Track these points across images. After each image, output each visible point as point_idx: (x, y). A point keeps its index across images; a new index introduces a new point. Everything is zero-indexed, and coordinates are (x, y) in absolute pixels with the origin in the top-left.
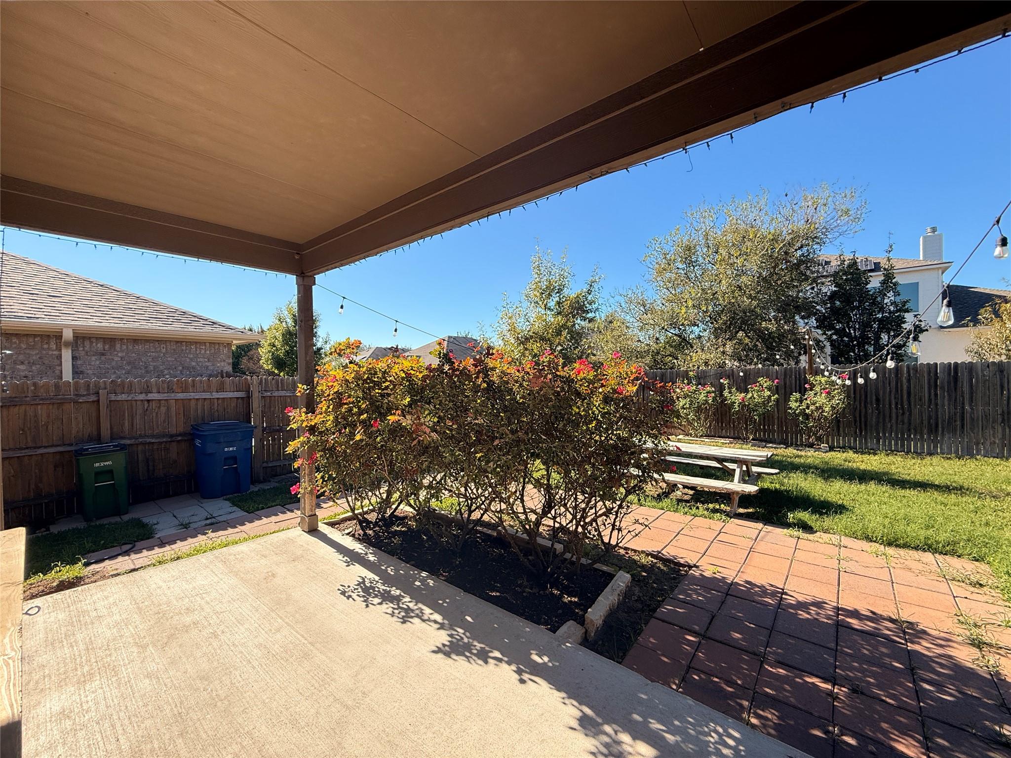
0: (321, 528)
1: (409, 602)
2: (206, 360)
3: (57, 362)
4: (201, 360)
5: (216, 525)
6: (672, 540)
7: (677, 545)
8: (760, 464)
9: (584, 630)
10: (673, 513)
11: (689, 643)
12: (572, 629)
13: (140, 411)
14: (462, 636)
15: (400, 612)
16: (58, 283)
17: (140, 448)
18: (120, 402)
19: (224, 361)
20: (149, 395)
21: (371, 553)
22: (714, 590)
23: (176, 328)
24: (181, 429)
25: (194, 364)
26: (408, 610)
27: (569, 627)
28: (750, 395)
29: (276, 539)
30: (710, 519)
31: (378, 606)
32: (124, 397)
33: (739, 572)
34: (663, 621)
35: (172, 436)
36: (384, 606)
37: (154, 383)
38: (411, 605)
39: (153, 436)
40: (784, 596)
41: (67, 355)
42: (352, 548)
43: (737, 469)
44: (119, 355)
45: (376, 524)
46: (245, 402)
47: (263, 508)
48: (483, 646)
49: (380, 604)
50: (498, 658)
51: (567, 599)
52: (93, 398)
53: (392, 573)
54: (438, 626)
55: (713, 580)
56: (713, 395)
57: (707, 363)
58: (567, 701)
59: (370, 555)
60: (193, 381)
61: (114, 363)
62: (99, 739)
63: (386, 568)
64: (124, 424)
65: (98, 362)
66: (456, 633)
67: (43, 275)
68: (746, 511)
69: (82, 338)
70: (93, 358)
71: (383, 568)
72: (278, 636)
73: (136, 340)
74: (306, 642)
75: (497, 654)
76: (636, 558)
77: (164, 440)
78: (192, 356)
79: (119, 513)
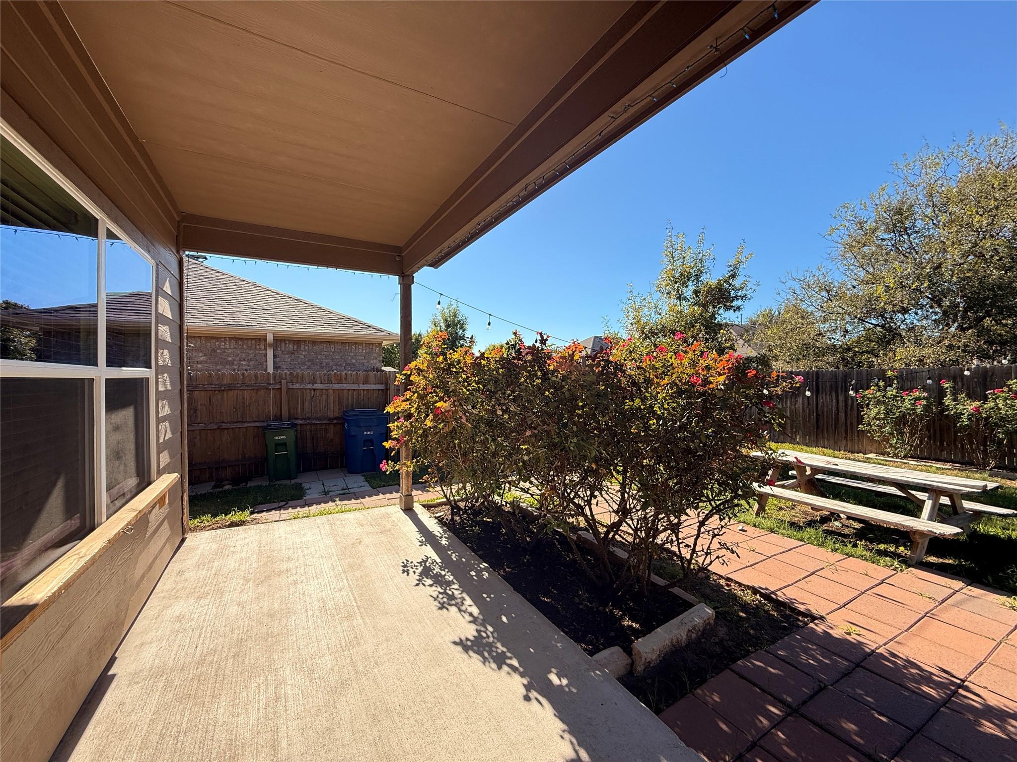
0: (416, 508)
1: (457, 589)
2: (363, 358)
3: (264, 359)
4: (359, 357)
5: (346, 495)
6: (799, 580)
7: (806, 587)
8: (970, 497)
9: (629, 661)
10: (816, 547)
11: (768, 715)
12: (615, 656)
13: (308, 398)
14: (489, 634)
15: (444, 597)
16: (271, 299)
17: (308, 427)
18: (295, 390)
19: (376, 358)
20: (315, 385)
21: (445, 537)
22: (839, 656)
23: (341, 331)
24: (337, 415)
25: (354, 361)
26: (452, 597)
27: (613, 653)
28: (991, 404)
29: (377, 513)
30: (873, 562)
31: (428, 587)
32: (297, 386)
33: (891, 640)
34: (742, 677)
35: (330, 419)
36: (434, 588)
37: (318, 375)
38: (456, 593)
39: (317, 419)
40: (961, 691)
41: (270, 353)
42: (431, 531)
43: (927, 502)
44: (303, 353)
45: (465, 512)
46: (384, 393)
47: (384, 486)
48: (505, 650)
49: (431, 586)
50: (515, 667)
51: (627, 623)
52: (278, 386)
53: (455, 559)
54: (471, 619)
55: (842, 643)
56: (924, 402)
57: (923, 360)
58: (567, 736)
59: (444, 539)
60: (346, 374)
61: (299, 360)
62: (187, 643)
63: (452, 553)
64: (298, 407)
65: (289, 360)
66: (485, 629)
67: (263, 295)
68: (941, 560)
69: (280, 340)
70: (287, 356)
71: (449, 553)
72: (338, 595)
73: (315, 342)
74: (355, 604)
75: (515, 662)
76: (740, 593)
77: (325, 422)
78: (352, 355)
79: (290, 479)
